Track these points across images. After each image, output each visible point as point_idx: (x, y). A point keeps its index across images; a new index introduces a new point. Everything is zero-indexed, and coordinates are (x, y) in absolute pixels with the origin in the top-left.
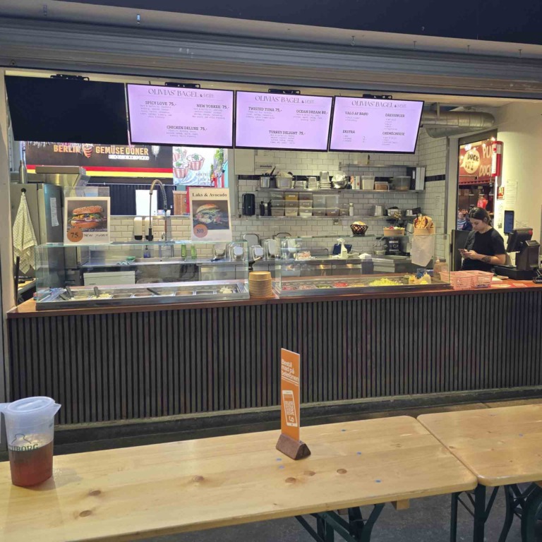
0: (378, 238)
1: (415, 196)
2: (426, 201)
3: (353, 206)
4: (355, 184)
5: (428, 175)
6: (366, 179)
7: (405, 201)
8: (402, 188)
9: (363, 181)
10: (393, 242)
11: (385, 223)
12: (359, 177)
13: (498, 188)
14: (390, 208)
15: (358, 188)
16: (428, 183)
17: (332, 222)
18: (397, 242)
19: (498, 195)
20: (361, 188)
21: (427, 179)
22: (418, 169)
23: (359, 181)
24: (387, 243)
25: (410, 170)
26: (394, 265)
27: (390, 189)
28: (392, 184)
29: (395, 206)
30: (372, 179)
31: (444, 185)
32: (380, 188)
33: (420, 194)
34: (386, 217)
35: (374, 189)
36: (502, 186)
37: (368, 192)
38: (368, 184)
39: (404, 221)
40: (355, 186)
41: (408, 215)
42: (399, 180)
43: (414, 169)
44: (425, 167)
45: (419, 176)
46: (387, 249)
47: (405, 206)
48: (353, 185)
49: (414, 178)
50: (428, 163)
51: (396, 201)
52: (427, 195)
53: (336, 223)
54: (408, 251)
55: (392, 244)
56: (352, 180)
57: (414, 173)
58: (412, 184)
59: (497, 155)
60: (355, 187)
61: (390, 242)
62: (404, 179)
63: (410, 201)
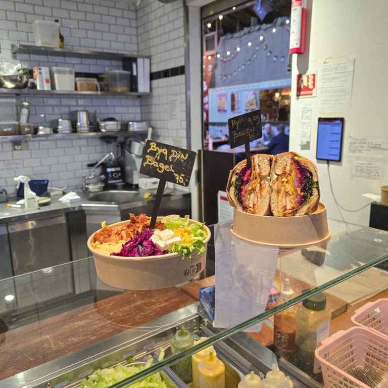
0: (90, 166)
1: (137, 102)
2: (154, 109)
3: (28, 107)
4: (41, 81)
5: (155, 70)
6: (59, 72)
7: (124, 110)
8: (119, 89)
9: (56, 76)
10: (113, 170)
11: (98, 142)
12: (47, 68)
13: (299, 77)
14: (105, 120)
15: (47, 87)
16: (156, 82)
17: (10, 145)
18: (118, 169)
19: (299, 89)
20: (53, 87)
21: (153, 76)
22: (140, 61)
23: (48, 77)
24: (104, 172)
25: (128, 62)
26: (119, 213)
27: (102, 90)
28: (103, 83)
29: (110, 116)
30: (70, 73)
31: (184, 82)
32: (86, 88)
33: (145, 99)
34: (99, 134)
35: (76, 89)
36: (310, 72)
37: (68, 96)
38: (65, 82)
39: (126, 138)
40: (41, 84)
41: (131, 129)
42: (114, 77)
43: (134, 60)
44: (150, 57)
45: (142, 70)
46: (105, 181)
47: (126, 117)
48: (38, 83)
49: (135, 73)
50: (153, 51)
51: (111, 110)
52: (155, 100)
53: (16, 147)
54: (135, 182)
55: (112, 173)
56: (36, 73)
57: (134, 66)
58: (133, 83)
59: (303, 10)
60: (42, 86)
61: (109, 170)
62: (121, 75)
63: (132, 110)
